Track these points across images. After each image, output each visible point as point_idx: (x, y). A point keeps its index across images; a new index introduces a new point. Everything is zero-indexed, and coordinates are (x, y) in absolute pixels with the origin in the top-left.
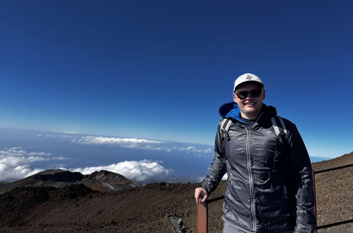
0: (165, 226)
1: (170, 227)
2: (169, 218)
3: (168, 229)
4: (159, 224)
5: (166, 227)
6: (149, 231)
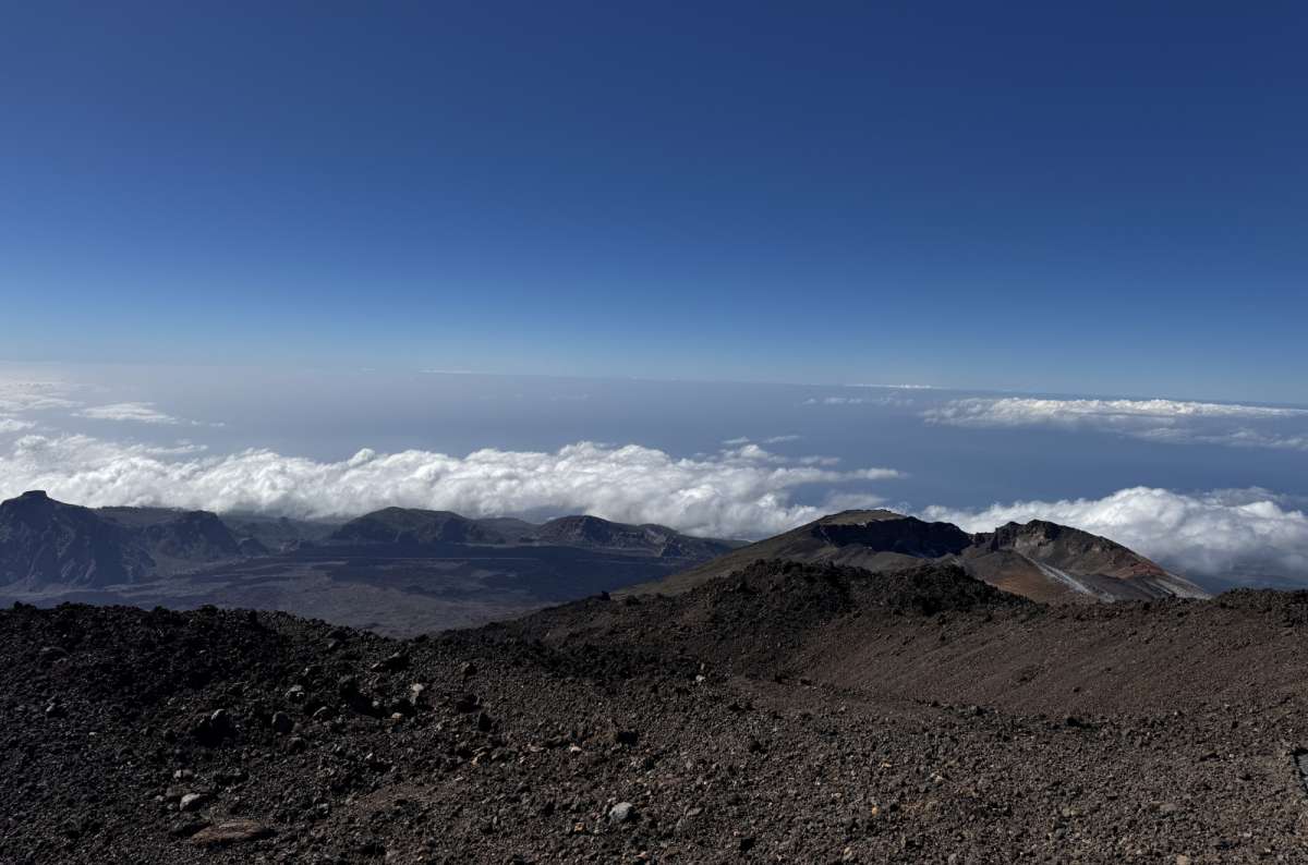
0: (1273, 791)
1: (1299, 802)
2: (1297, 762)
3: (1287, 808)
4: (1247, 778)
5: (1278, 797)
6: (1194, 794)
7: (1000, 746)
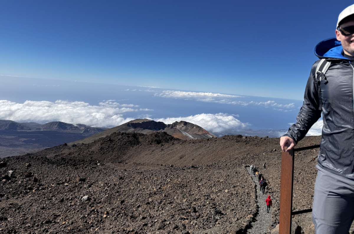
0: (242, 175)
1: (247, 176)
2: (246, 168)
3: (245, 178)
4: (236, 173)
5: (243, 176)
6: (226, 177)
7: (183, 171)
